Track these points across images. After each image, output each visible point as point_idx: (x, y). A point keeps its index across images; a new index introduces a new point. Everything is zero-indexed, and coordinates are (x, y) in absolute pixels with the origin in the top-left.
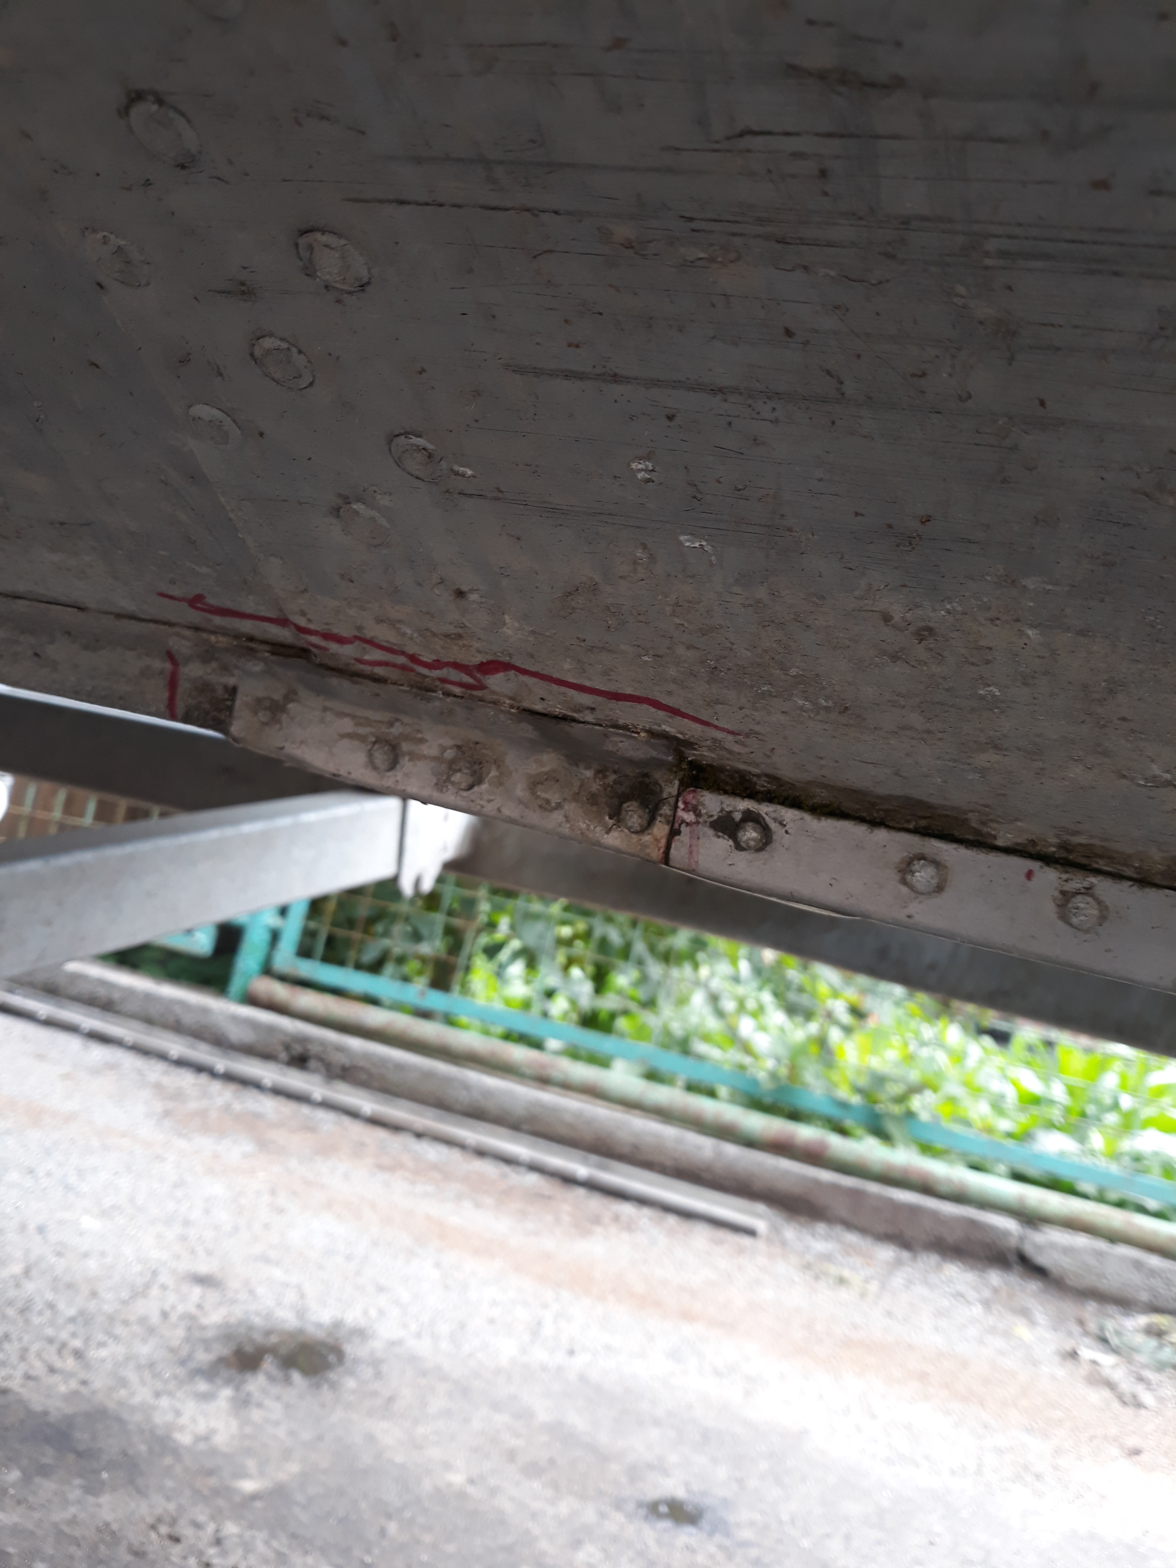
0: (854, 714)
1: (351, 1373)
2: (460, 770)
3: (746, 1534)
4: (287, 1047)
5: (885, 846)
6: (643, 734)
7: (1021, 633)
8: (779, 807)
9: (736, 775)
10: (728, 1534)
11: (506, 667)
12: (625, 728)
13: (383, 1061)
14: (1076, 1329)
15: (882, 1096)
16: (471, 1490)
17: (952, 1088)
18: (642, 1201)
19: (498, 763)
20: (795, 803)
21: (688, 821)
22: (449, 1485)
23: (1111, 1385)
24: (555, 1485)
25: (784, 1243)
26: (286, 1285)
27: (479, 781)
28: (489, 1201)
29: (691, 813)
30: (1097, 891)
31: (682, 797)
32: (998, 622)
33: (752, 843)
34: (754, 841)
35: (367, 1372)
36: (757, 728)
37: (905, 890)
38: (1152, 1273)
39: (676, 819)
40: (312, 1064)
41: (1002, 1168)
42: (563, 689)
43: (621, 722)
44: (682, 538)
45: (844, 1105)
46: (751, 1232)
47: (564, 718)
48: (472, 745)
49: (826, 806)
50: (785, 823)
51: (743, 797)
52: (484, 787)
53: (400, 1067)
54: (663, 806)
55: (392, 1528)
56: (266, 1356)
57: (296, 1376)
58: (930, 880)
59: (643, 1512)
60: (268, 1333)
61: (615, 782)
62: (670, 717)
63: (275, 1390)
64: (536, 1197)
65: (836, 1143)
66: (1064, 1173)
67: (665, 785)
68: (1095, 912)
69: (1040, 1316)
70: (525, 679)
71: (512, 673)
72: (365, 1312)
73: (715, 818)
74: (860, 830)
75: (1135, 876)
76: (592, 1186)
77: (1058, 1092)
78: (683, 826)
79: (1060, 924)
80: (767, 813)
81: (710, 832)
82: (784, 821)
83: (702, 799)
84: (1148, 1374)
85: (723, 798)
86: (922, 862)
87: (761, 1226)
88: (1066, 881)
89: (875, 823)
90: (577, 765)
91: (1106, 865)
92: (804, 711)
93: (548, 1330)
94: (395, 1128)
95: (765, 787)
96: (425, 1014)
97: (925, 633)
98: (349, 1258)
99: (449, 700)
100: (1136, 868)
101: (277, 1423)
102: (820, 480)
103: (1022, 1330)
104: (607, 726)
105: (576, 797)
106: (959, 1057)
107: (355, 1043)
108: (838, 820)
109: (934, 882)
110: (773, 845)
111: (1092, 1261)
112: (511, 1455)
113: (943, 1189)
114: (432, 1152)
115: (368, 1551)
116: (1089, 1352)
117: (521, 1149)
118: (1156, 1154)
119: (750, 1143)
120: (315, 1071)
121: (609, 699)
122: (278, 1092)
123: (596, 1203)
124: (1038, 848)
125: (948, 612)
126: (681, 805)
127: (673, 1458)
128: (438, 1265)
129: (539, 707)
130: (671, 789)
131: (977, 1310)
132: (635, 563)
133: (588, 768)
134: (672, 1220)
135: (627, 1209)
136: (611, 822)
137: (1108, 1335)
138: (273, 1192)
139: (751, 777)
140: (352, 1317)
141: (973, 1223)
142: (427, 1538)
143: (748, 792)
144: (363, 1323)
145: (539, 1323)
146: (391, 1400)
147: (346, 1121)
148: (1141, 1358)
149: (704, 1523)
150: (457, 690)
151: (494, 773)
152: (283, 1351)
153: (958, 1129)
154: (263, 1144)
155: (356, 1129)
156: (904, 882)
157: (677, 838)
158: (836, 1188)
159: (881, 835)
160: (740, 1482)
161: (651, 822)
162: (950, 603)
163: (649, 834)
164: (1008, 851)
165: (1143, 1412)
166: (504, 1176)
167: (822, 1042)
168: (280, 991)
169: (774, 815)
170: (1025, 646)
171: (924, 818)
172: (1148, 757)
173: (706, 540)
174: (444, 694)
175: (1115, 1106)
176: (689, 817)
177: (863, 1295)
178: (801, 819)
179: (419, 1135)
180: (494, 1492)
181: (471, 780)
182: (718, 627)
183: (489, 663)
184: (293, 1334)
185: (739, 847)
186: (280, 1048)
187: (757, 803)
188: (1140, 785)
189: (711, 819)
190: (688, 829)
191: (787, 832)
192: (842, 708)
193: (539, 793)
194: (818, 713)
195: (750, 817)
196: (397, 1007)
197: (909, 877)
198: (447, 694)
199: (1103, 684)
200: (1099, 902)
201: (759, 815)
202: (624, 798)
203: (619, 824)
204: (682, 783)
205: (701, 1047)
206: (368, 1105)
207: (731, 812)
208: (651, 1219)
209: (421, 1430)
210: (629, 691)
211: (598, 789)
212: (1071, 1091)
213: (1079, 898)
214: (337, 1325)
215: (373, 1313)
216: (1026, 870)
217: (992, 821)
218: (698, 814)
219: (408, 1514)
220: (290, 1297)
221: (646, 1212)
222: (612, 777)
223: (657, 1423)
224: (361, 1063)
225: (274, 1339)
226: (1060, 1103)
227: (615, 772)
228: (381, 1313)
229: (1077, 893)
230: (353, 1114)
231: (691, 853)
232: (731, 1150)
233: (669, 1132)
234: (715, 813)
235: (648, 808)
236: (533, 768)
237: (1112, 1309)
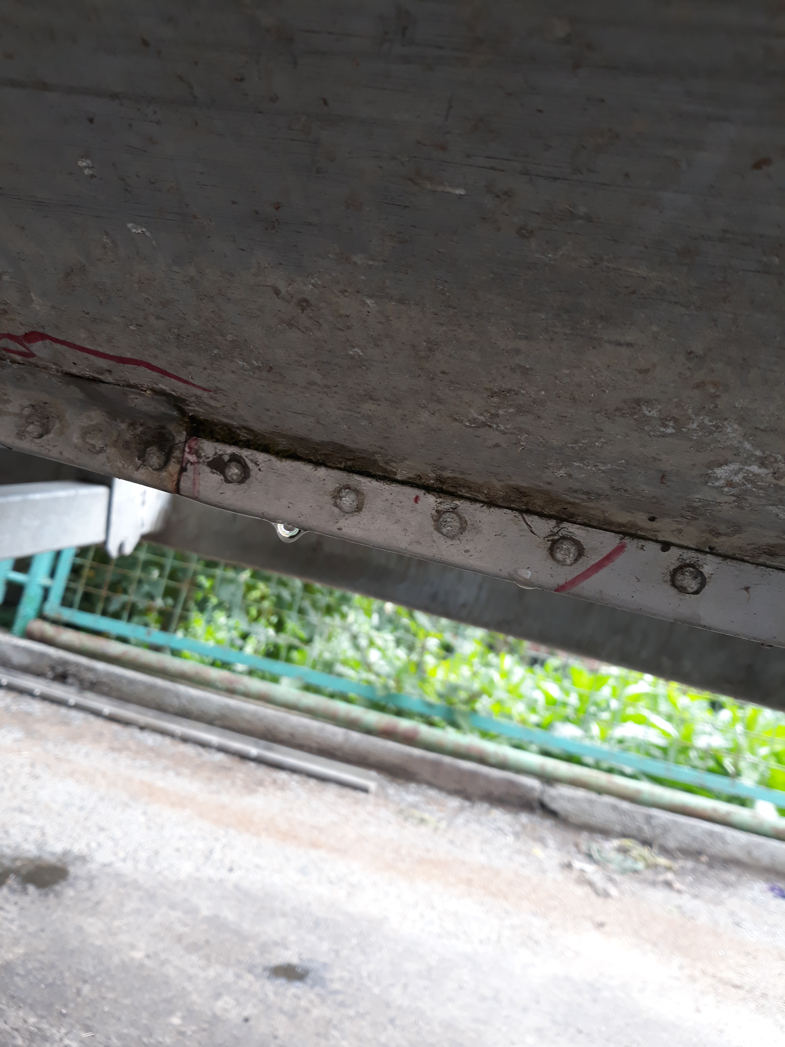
0: (277, 373)
1: (72, 886)
2: (33, 423)
3: (337, 986)
4: (53, 668)
5: (324, 480)
6: (148, 392)
7: (364, 304)
8: (255, 452)
9: (225, 428)
10: (324, 986)
11: (43, 337)
12: (135, 387)
13: (120, 678)
14: (573, 849)
15: (455, 700)
16: (147, 962)
17: (500, 694)
18: (293, 770)
19: (60, 417)
20: (265, 449)
21: (192, 461)
22: (132, 959)
23: (590, 884)
24: (208, 958)
25: (387, 797)
26: (33, 827)
27: (47, 432)
28: (187, 771)
29: (194, 455)
30: (459, 510)
31: (188, 444)
32: (347, 294)
33: (235, 477)
34: (236, 476)
35: (83, 885)
36: (219, 385)
37: (336, 510)
38: (623, 813)
39: (184, 460)
40: (70, 680)
41: (534, 747)
42: (86, 355)
43: (132, 382)
44: (130, 225)
45: (430, 705)
46: (365, 790)
47: (94, 380)
48: (42, 405)
49: (286, 451)
50: (258, 463)
51: (230, 444)
52: (51, 436)
53: (131, 682)
54: (176, 450)
55: (86, 989)
56: (11, 875)
57: (31, 889)
58: (352, 503)
59: (267, 973)
60: (15, 859)
61: (142, 433)
62: (162, 377)
63: (13, 898)
64: (222, 768)
65: (425, 731)
66: (573, 750)
67: (177, 435)
68: (458, 524)
69: (551, 843)
70: (58, 346)
71: (48, 342)
72: (88, 845)
73: (211, 459)
74: (307, 469)
75: (485, 500)
76: (260, 761)
77: (573, 699)
78: (189, 464)
79: (436, 534)
80: (247, 456)
81: (208, 469)
82: (258, 462)
83: (202, 445)
84: (617, 877)
85: (216, 444)
86: (347, 490)
87: (372, 785)
88: (440, 503)
89: (317, 464)
90: (115, 420)
91: (466, 493)
92: (245, 370)
93: (217, 855)
94: (126, 723)
95: (246, 437)
96: (157, 648)
97: (304, 304)
98: (81, 809)
99: (15, 366)
100: (486, 495)
101: (12, 921)
102: (202, 173)
103: (538, 851)
104: (124, 386)
105: (115, 444)
106: (507, 675)
107: (101, 666)
108: (294, 461)
109: (355, 504)
110: (251, 479)
111: (586, 806)
112: (179, 939)
113: (493, 760)
114: (150, 739)
115: (66, 1006)
116: (579, 864)
117: (213, 737)
118: (633, 738)
119: (369, 731)
120: (72, 685)
121: (118, 362)
122: (44, 698)
123: (261, 772)
124: (423, 481)
125: (313, 285)
126: (187, 450)
127: (293, 938)
128: (145, 813)
129: (74, 371)
130: (181, 437)
131: (510, 839)
132: (104, 247)
133: (123, 422)
134: (312, 783)
135: (283, 776)
136: (140, 462)
137: (592, 852)
138: (32, 765)
139: (236, 429)
140: (78, 848)
141: (511, 783)
142: (111, 996)
143: (234, 440)
144: (85, 851)
145: (211, 852)
146: (98, 903)
147: (92, 718)
148: (612, 866)
149: (309, 981)
150: (18, 358)
151: (57, 426)
152: (24, 872)
153: (504, 721)
154: (30, 733)
155: (98, 723)
156: (336, 505)
157: (184, 473)
158: (423, 760)
159: (322, 472)
160: (337, 952)
161: (166, 462)
162: (313, 278)
163: (166, 471)
164: (403, 483)
165: (610, 901)
166: (200, 755)
167: (419, 666)
168: (49, 630)
169: (251, 457)
170: (368, 314)
171: (350, 460)
172: (467, 403)
173: (145, 227)
174: (11, 362)
175: (608, 708)
176: (192, 458)
177: (436, 829)
178: (269, 460)
179: (142, 728)
180: (163, 963)
181: (40, 430)
182: (172, 300)
183: (32, 333)
184: (31, 861)
185: (227, 481)
186: (48, 669)
187: (240, 449)
188: (467, 426)
189: (208, 460)
190: (192, 466)
191: (260, 470)
192: (268, 368)
193: (88, 440)
194: (254, 373)
195: (235, 458)
196: (140, 644)
197: (338, 501)
198: (13, 362)
199: (424, 344)
200: (460, 518)
201: (241, 457)
202: (148, 444)
203: (144, 463)
204: (187, 435)
205: (339, 668)
206: (107, 707)
207: (222, 455)
208: (297, 782)
209: (117, 923)
210: (128, 355)
211: (130, 438)
212: (581, 698)
213: (447, 514)
214: (66, 853)
215: (93, 845)
216: (414, 497)
217: (392, 461)
218: (199, 456)
219: (99, 979)
220: (35, 835)
221: (296, 777)
222: (140, 429)
223: (284, 915)
224: (104, 680)
225: (18, 863)
226: (572, 706)
227: (141, 425)
228: (99, 845)
229: (447, 511)
230: (97, 714)
231: (194, 484)
232: (355, 736)
233: (314, 725)
234: (211, 456)
235: (164, 451)
236: (84, 421)
237: (598, 837)
